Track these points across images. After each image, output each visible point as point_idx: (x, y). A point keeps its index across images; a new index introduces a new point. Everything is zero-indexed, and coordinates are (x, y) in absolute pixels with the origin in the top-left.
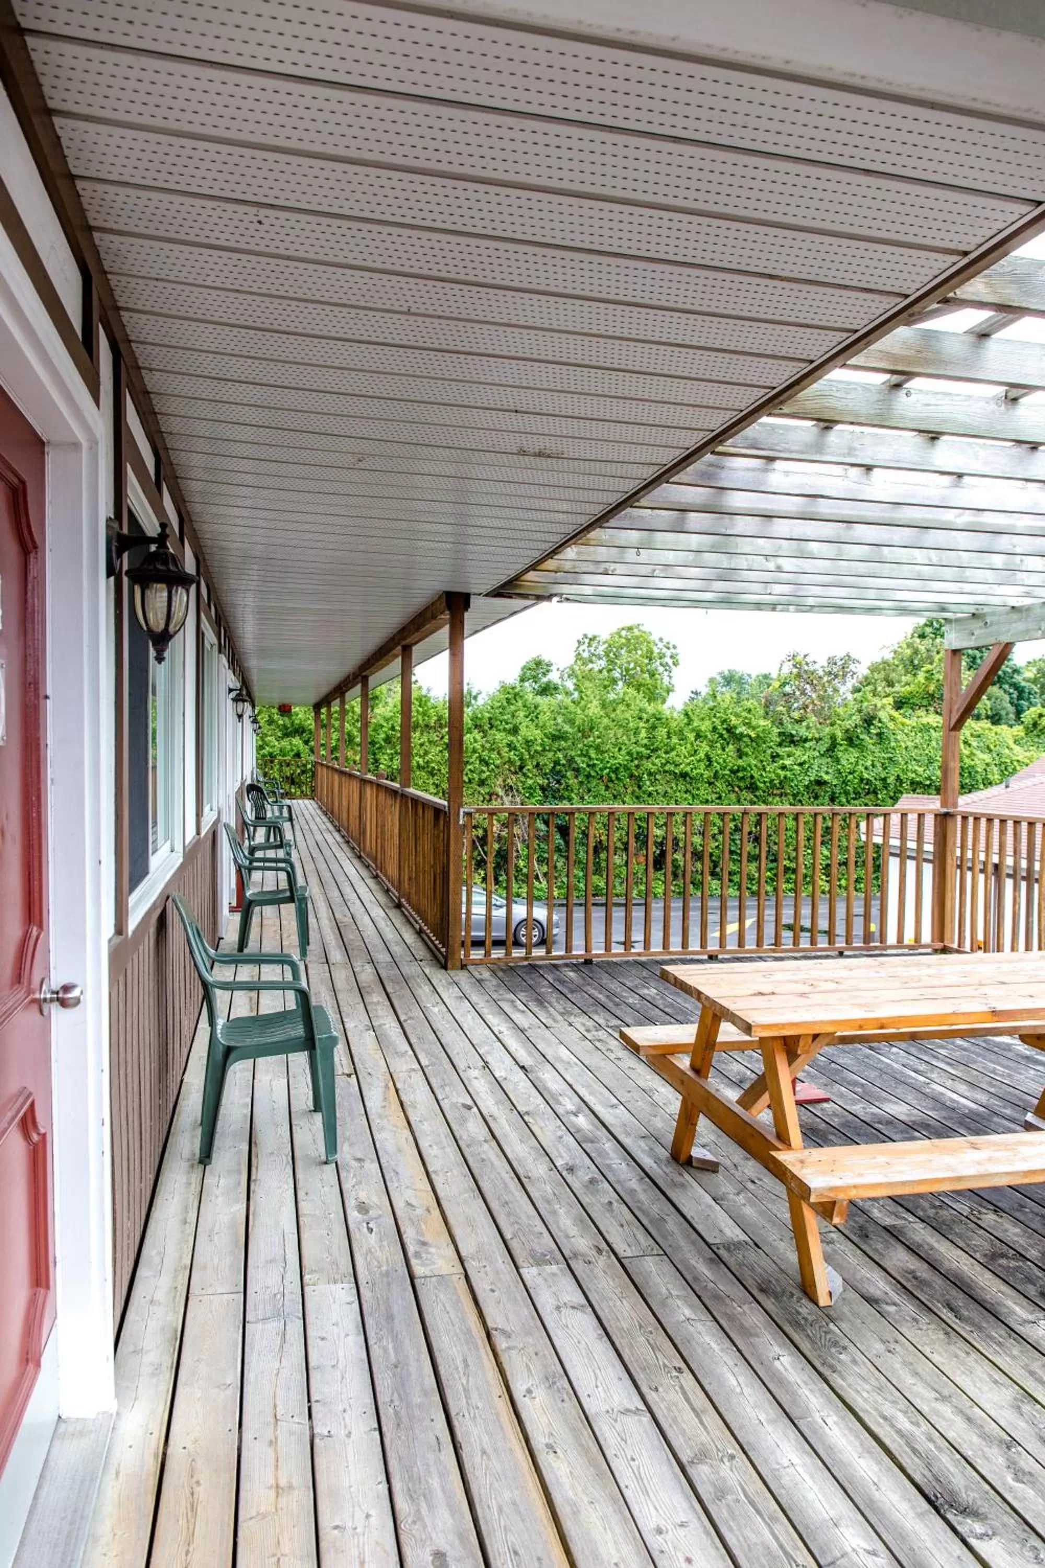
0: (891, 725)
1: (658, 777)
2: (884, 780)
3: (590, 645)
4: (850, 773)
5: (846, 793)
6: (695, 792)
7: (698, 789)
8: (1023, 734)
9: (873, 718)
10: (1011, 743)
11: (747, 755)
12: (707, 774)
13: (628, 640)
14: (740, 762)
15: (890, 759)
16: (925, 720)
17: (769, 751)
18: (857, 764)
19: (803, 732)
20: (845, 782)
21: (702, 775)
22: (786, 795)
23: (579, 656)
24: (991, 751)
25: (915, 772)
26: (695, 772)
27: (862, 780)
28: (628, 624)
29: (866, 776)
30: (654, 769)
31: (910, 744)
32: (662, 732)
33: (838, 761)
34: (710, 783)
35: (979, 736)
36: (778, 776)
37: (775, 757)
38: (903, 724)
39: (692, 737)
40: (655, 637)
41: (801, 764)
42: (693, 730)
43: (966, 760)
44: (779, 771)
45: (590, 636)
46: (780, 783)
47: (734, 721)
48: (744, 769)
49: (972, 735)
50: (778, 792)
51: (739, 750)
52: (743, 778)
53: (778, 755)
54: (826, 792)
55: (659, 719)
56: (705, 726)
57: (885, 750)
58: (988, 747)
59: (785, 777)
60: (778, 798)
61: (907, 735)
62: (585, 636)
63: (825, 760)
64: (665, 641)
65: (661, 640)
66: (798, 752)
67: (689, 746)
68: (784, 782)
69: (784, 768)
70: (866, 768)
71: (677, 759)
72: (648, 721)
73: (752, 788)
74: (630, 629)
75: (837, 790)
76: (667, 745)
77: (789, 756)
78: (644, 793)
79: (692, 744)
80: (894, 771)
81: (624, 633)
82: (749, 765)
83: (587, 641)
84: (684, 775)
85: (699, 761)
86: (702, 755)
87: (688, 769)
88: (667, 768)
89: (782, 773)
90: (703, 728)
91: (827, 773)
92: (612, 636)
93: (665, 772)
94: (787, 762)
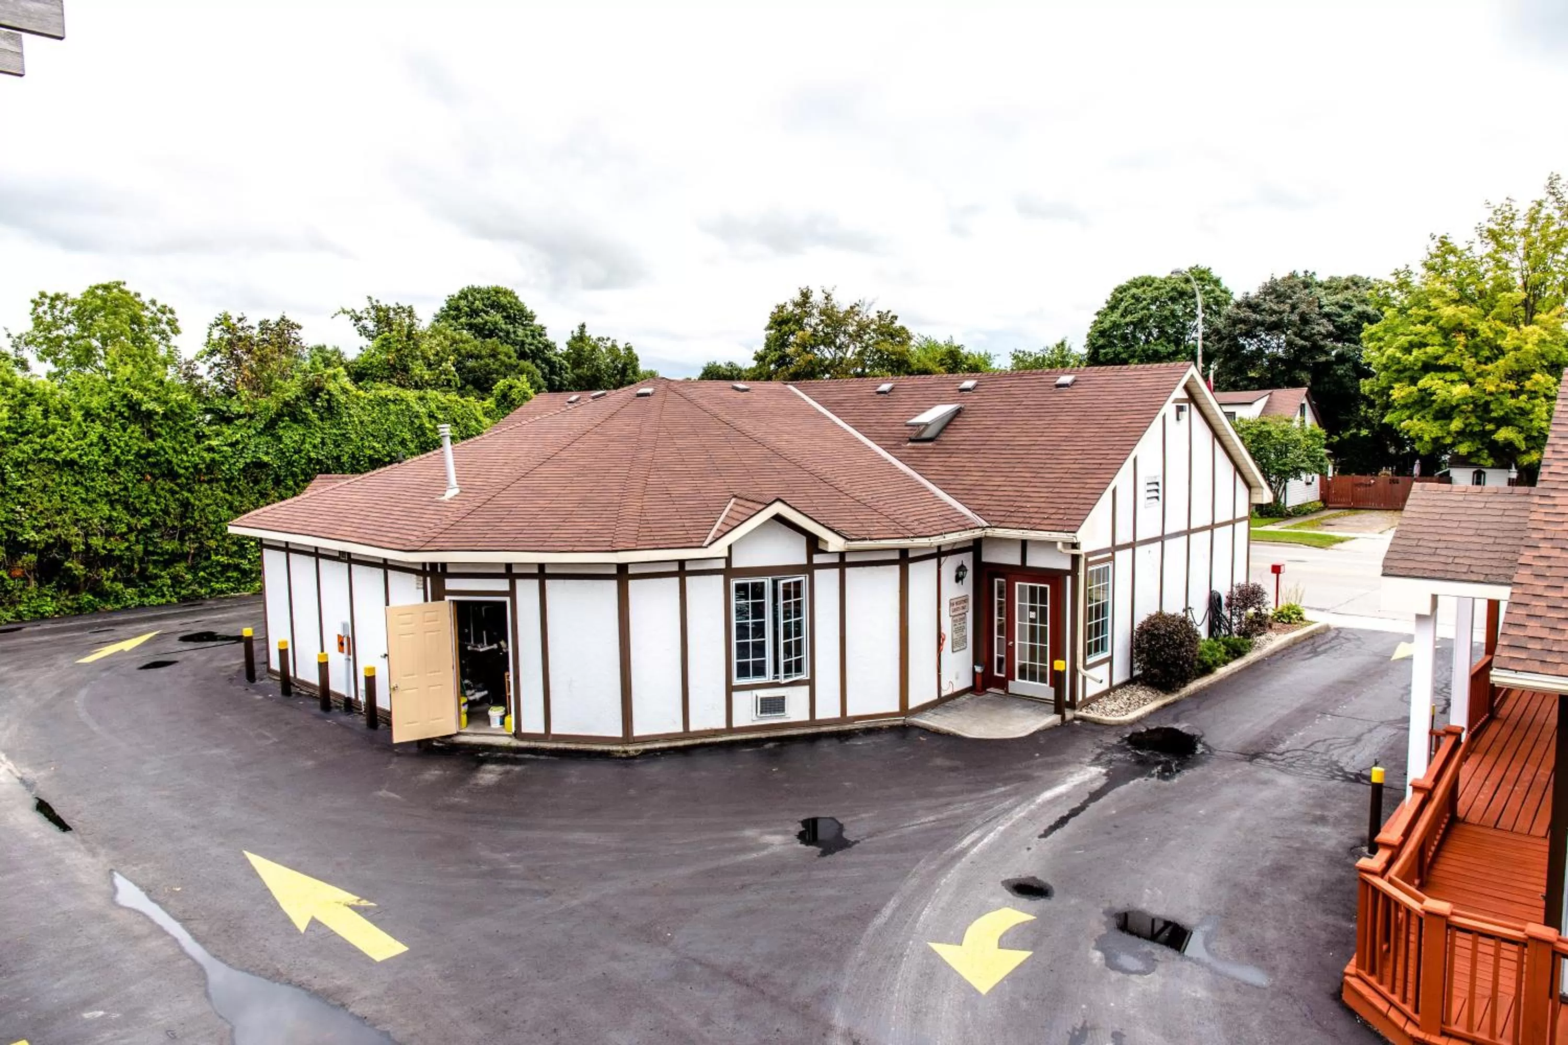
0: (343, 398)
1: (30, 467)
2: (338, 458)
3: (52, 307)
4: (295, 453)
5: (294, 475)
6: (89, 483)
7: (93, 480)
8: (493, 406)
9: (321, 389)
10: (479, 415)
11: (159, 435)
12: (103, 461)
13: (105, 301)
14: (151, 445)
15: (344, 435)
16: (383, 393)
17: (193, 430)
18: (303, 442)
19: (236, 408)
20: (290, 463)
21: (96, 462)
22: (218, 480)
23: (38, 321)
24: (457, 424)
25: (373, 448)
26: (85, 459)
27: (310, 460)
28: (106, 282)
29: (313, 455)
30: (21, 457)
31: (365, 418)
32: (34, 411)
33: (279, 439)
34: (110, 473)
35: (445, 409)
36: (202, 458)
37: (200, 437)
38: (358, 397)
39: (78, 416)
40: (145, 298)
41: (232, 445)
42: (81, 408)
43: (429, 434)
44: (205, 454)
45: (51, 294)
46: (208, 467)
47: (137, 395)
48: (157, 454)
49: (438, 408)
50: (206, 478)
51: (150, 431)
52: (154, 465)
53: (204, 436)
54: (268, 475)
55: (30, 395)
56: (96, 402)
57: (337, 425)
58: (455, 421)
59: (213, 460)
60: (205, 485)
61: (363, 408)
62: (43, 295)
63: (264, 439)
64: (159, 304)
65: (153, 303)
66: (227, 431)
67: (74, 426)
68: (212, 466)
69: (210, 449)
70: (315, 446)
71: (59, 443)
72: (14, 396)
73: (172, 475)
74: (106, 288)
75: (282, 473)
76: (43, 426)
77: (217, 435)
78: (12, 488)
79: (79, 425)
80: (348, 449)
81: (100, 292)
82: (162, 448)
83: (47, 301)
84: (71, 464)
85: (91, 445)
86: (94, 438)
87: (75, 455)
88: (42, 456)
89: (207, 456)
90: (94, 405)
91: (267, 454)
92: (85, 296)
93: (40, 460)
94: (214, 443)
